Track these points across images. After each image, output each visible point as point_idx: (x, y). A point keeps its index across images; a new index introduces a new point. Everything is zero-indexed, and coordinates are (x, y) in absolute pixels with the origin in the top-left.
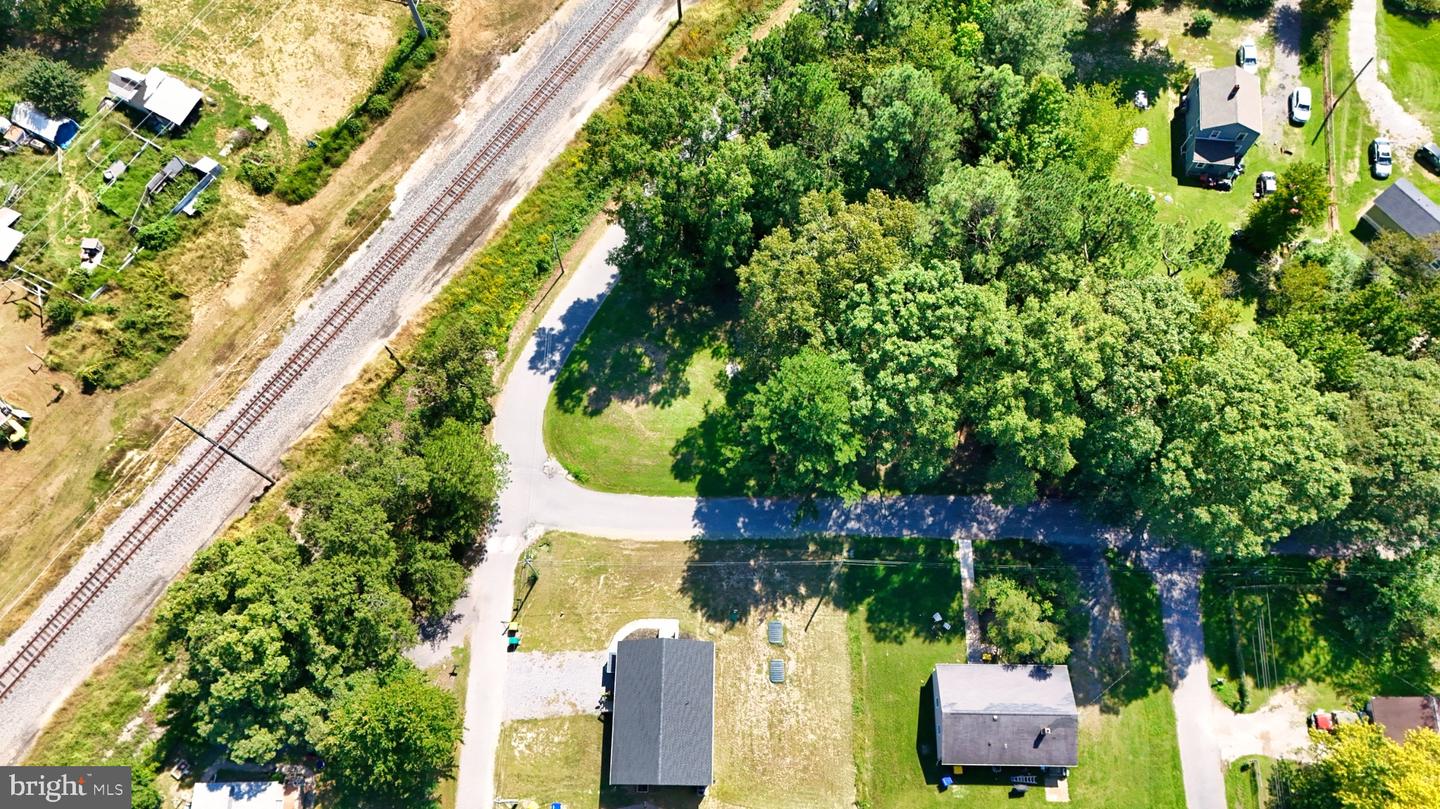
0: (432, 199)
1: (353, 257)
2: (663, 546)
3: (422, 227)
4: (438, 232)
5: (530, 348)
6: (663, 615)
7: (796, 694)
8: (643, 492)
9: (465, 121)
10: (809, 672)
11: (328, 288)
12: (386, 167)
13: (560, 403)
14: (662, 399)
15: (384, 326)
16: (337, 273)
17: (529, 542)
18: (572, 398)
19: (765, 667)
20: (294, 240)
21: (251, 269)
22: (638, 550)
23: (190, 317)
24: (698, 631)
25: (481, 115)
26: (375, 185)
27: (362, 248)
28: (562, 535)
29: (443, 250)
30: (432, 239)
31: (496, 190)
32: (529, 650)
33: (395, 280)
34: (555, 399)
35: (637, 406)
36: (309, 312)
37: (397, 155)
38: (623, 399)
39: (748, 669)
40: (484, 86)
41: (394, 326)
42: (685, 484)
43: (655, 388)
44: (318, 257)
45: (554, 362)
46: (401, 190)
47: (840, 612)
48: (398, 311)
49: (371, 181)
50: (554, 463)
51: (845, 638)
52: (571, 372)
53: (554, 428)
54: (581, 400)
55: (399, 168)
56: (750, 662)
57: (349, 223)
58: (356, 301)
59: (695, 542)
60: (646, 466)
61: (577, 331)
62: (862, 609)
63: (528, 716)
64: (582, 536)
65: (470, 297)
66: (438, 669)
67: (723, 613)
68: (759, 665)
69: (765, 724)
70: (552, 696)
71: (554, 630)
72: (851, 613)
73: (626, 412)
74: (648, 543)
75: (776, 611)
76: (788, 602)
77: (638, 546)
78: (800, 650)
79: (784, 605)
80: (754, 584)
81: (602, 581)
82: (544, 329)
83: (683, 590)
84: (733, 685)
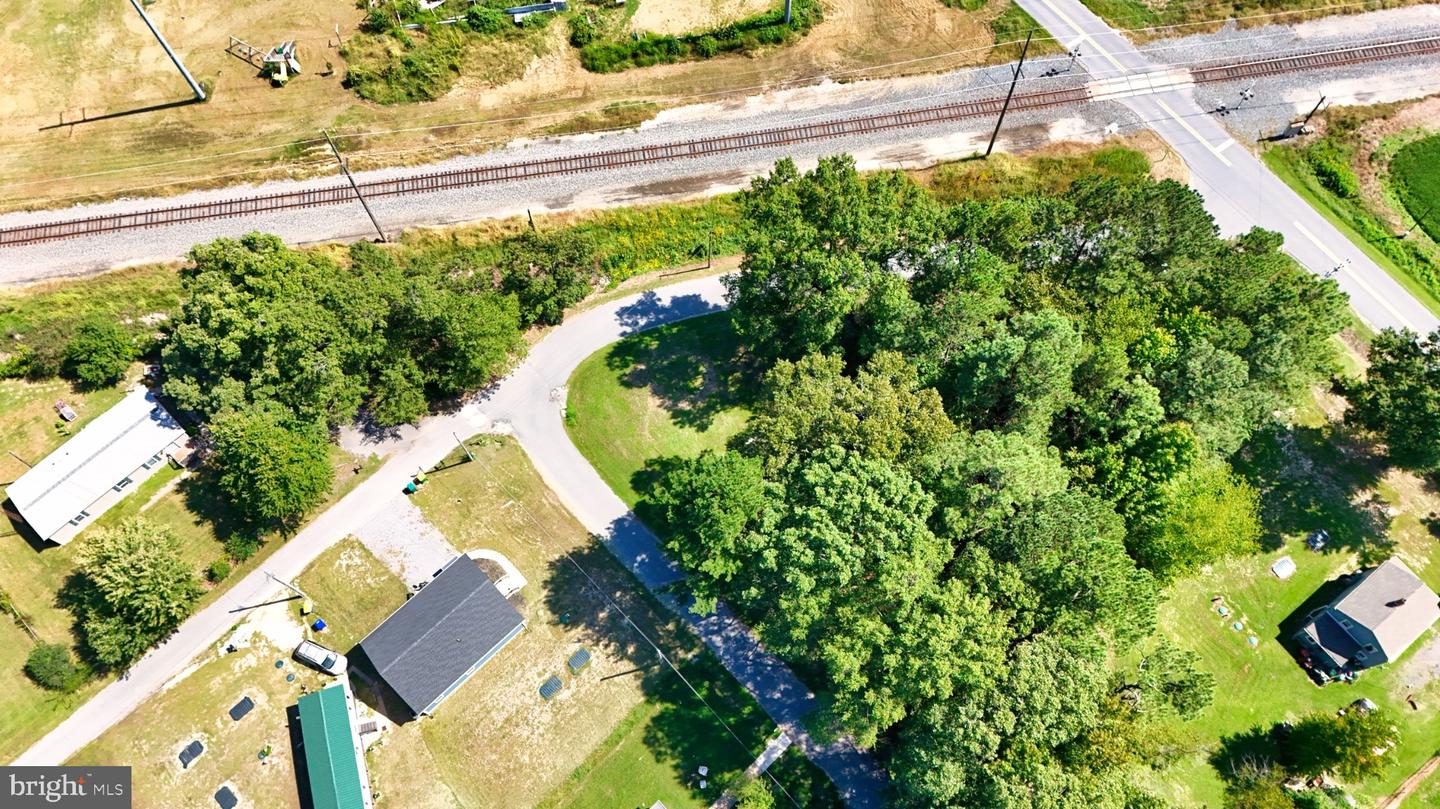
0: (675, 140)
1: (586, 136)
2: (572, 521)
3: (650, 154)
4: (656, 166)
5: (631, 300)
6: (521, 569)
7: (547, 718)
8: (599, 471)
9: (754, 105)
10: (573, 712)
11: (549, 143)
12: (670, 93)
13: (611, 355)
14: (681, 418)
15: (556, 200)
16: (564, 138)
17: (491, 431)
18: (623, 359)
19: (547, 676)
20: (561, 93)
21: (516, 88)
22: (554, 507)
23: (449, 88)
24: (532, 603)
25: (770, 109)
26: (649, 99)
27: (598, 135)
28: (517, 447)
29: (646, 181)
30: (646, 167)
31: (725, 170)
32: (416, 503)
33: (595, 174)
34: (611, 350)
35: (659, 406)
36: (521, 149)
37: (684, 90)
38: (655, 393)
39: (535, 665)
40: (794, 91)
41: (561, 205)
42: (633, 492)
43: (684, 405)
44: (564, 116)
45: (637, 323)
46: (662, 117)
47: (639, 693)
48: (576, 197)
49: (650, 94)
50: (564, 393)
51: (623, 715)
52: (641, 341)
53: (589, 369)
54: (627, 366)
55: (676, 100)
56: (541, 661)
57: (607, 112)
58: (555, 167)
59: (596, 540)
60: (622, 455)
61: (676, 317)
62: (658, 708)
63: (368, 547)
64: (529, 461)
65: (628, 228)
66: (350, 458)
67: (561, 608)
68: (544, 670)
69: (505, 715)
70: (397, 549)
71: (443, 506)
72: (648, 702)
73: (648, 404)
74: (565, 509)
75: (597, 644)
76: (612, 647)
77: (557, 504)
78: (583, 690)
79: (606, 646)
80: (602, 610)
81: (508, 505)
82: (654, 295)
83: (552, 565)
84: (514, 666)
